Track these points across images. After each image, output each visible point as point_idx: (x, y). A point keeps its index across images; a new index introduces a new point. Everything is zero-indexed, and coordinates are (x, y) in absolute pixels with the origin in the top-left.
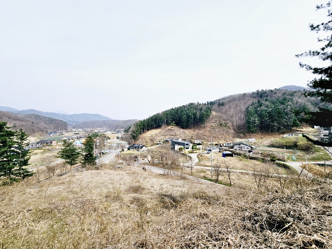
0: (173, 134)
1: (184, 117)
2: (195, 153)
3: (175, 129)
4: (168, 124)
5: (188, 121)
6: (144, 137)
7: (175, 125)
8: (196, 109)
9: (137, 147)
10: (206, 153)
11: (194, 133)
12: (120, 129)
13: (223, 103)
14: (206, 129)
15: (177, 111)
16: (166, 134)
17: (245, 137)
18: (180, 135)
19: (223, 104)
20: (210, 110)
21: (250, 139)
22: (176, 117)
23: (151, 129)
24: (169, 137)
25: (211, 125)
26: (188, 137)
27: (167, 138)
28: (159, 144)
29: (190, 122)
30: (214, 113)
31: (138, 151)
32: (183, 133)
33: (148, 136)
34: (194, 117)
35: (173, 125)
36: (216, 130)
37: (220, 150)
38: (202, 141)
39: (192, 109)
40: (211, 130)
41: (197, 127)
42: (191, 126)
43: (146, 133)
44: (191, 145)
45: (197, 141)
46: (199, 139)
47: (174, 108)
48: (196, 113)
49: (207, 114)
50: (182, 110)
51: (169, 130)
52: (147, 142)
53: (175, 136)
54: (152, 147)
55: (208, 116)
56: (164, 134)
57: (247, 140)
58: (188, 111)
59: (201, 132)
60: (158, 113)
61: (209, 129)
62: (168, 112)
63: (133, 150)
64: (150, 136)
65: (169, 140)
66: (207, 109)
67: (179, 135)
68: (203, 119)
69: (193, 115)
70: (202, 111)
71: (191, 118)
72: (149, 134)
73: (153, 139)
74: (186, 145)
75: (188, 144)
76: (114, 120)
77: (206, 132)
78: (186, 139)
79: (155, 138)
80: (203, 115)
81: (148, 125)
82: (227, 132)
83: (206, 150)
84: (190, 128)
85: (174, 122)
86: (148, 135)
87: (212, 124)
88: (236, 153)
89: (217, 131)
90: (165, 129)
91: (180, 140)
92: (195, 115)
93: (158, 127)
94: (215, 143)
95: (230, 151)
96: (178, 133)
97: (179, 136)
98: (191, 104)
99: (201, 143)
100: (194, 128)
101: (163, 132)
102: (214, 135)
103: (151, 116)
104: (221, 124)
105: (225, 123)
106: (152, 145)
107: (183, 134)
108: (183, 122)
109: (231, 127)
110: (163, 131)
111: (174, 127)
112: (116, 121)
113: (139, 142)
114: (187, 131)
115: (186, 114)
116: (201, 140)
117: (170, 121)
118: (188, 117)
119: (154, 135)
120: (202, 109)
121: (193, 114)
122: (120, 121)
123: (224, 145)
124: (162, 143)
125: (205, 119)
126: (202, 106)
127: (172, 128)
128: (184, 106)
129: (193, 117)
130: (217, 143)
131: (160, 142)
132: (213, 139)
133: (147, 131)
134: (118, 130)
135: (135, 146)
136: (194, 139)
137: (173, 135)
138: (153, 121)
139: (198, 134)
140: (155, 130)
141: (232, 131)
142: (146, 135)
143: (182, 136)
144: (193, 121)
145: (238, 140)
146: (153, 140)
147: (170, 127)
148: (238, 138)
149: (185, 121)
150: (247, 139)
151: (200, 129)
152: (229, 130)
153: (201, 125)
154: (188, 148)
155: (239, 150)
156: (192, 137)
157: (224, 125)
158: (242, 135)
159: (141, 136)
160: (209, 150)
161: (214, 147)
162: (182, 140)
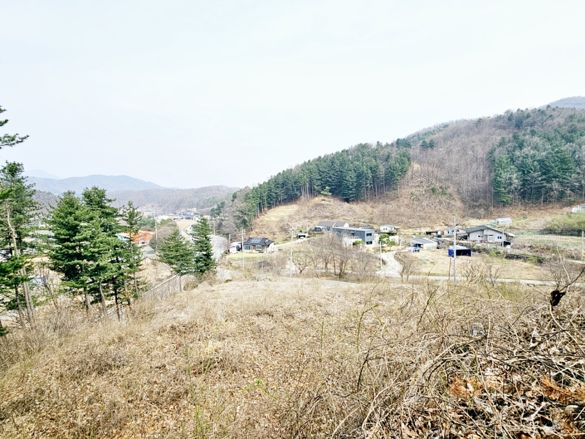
0: (328, 214)
1: (351, 177)
2: (389, 251)
3: (331, 203)
4: (313, 192)
5: (359, 186)
6: (265, 223)
7: (330, 194)
8: (375, 158)
9: (258, 244)
10: (412, 250)
11: (375, 210)
12: (188, 209)
13: (433, 142)
14: (401, 201)
15: (333, 163)
16: (312, 215)
17: (488, 215)
18: (344, 215)
19: (431, 145)
20: (409, 160)
21: (500, 220)
22: (330, 177)
23: (276, 205)
24: (319, 220)
25: (410, 193)
26: (362, 220)
27: (316, 223)
28: (300, 236)
29: (363, 187)
30: (416, 166)
31: (260, 252)
32: (348, 211)
33: (273, 221)
34: (372, 176)
35: (325, 195)
36: (423, 203)
37: (439, 244)
38: (396, 227)
39: (366, 158)
40: (413, 204)
41: (380, 198)
42: (366, 196)
43: (266, 215)
44: (377, 237)
45: (385, 227)
46: (388, 223)
47: (322, 157)
48: (377, 166)
49: (403, 168)
50: (344, 161)
51: (317, 205)
52: (274, 234)
53: (332, 219)
54: (286, 244)
55: (405, 172)
56: (307, 215)
57: (493, 221)
58: (358, 163)
59: (389, 207)
60: (289, 168)
61: (406, 201)
62: (312, 166)
63: (248, 251)
64: (278, 219)
65: (321, 227)
66: (402, 158)
67: (342, 216)
68: (394, 180)
69: (369, 171)
70: (392, 162)
71: (366, 179)
72: (274, 216)
73: (286, 227)
74: (368, 235)
75: (370, 234)
77: (399, 207)
78: (358, 225)
79: (289, 223)
80: (394, 170)
82: (449, 207)
83: (410, 246)
84: (363, 201)
85: (327, 187)
86: (273, 219)
87: (413, 190)
88: (475, 247)
89: (425, 205)
90: (308, 204)
91: (346, 226)
92: (373, 170)
93: (291, 198)
94: (424, 230)
95: (462, 245)
96: (337, 212)
97: (341, 219)
98: (363, 147)
99: (395, 231)
100: (372, 199)
101: (306, 211)
102: (422, 214)
103: (273, 177)
104: (433, 190)
105: (441, 188)
106: (286, 240)
107: (350, 213)
108: (348, 187)
109: (455, 196)
110: (305, 209)
111: (326, 199)
114: (357, 207)
115: (354, 170)
116: (392, 226)
117: (317, 186)
118: (360, 176)
119: (286, 218)
120: (388, 157)
121: (371, 168)
122: (182, 190)
123: (446, 233)
124: (307, 235)
125: (397, 180)
126: (389, 150)
127: (323, 202)
128: (347, 151)
129: (370, 175)
130: (429, 230)
131: (301, 231)
132: (420, 221)
133: (268, 210)
135: (253, 241)
136: (376, 224)
137: (327, 217)
138: (278, 187)
139: (384, 211)
140: (285, 207)
141: (459, 204)
142: (268, 219)
143: (348, 218)
144: (370, 184)
145: (474, 223)
146: (285, 229)
147: (317, 200)
148: (473, 217)
149: (352, 185)
150: (494, 219)
151: (386, 201)
152: (452, 202)
153: (388, 193)
154: (371, 243)
155: (481, 241)
156: (372, 219)
157: (440, 190)
158: (482, 211)
159: (258, 220)
160: (416, 245)
161: (425, 238)
162: (350, 226)
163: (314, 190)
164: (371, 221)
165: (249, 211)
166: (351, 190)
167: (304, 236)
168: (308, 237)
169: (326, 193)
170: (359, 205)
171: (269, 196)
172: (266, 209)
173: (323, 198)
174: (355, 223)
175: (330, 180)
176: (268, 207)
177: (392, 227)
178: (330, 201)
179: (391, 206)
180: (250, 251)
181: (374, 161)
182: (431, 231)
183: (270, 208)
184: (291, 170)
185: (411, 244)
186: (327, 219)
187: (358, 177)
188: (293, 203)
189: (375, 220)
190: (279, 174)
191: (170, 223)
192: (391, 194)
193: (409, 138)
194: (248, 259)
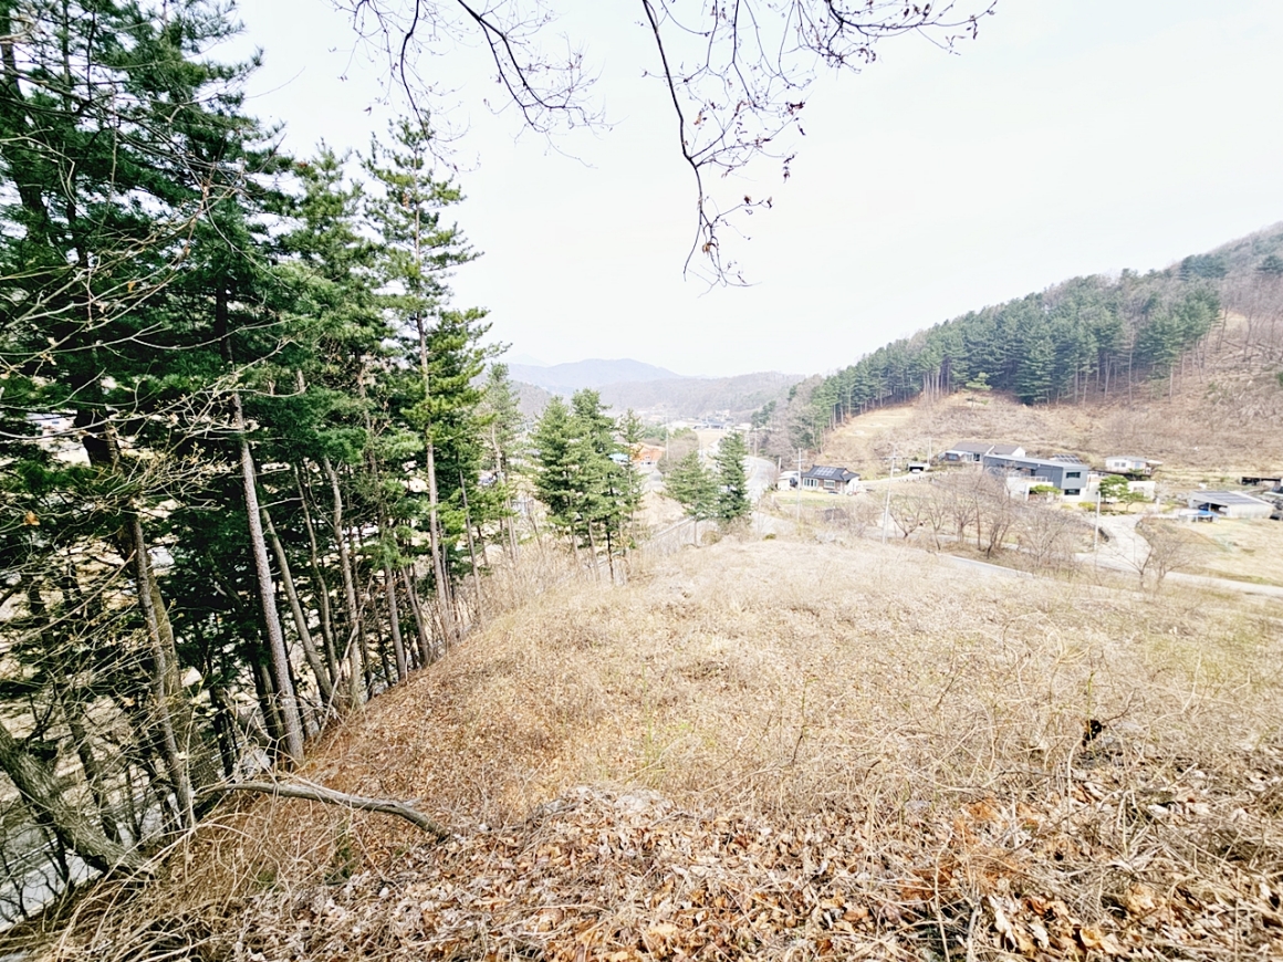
0: (978, 428)
1: (1042, 353)
2: (1122, 513)
3: (987, 406)
4: (948, 383)
5: (1060, 370)
6: (844, 440)
7: (988, 387)
8: (1113, 307)
9: (827, 478)
10: (1191, 517)
11: (1097, 422)
12: (717, 412)
14: (1175, 402)
15: (1000, 323)
16: (943, 429)
18: (1016, 431)
20: (1213, 306)
22: (992, 353)
23: (869, 409)
24: (957, 439)
25: (1206, 385)
26: (1061, 443)
27: (949, 445)
28: (912, 469)
29: (1073, 372)
30: (1234, 320)
31: (833, 492)
32: (1028, 423)
33: (860, 438)
34: (1099, 349)
35: (976, 390)
36: (1244, 410)
37: (1279, 507)
38: (1151, 462)
39: (1086, 310)
40: (1211, 411)
41: (1115, 396)
42: (1076, 392)
43: (848, 427)
44: (1095, 481)
45: (1121, 461)
46: (1130, 452)
48: (1115, 327)
49: (1191, 328)
50: (1030, 318)
51: (955, 409)
52: (860, 461)
53: (987, 437)
54: (882, 480)
55: (1196, 336)
56: (932, 429)
58: (1064, 321)
59: (1138, 417)
60: (901, 338)
61: (1191, 405)
62: (951, 333)
63: (811, 488)
64: (871, 435)
65: (960, 454)
66: (1194, 302)
67: (1011, 432)
68: (1162, 356)
69: (1093, 338)
70: (1159, 315)
71: (1081, 355)
72: (863, 428)
74: (1069, 475)
75: (1078, 475)
77: (1167, 417)
78: (1050, 452)
79: (892, 443)
80: (1162, 333)
83: (1186, 506)
84: (1070, 402)
85: (982, 375)
86: (861, 433)
87: (1219, 378)
89: (1251, 413)
90: (935, 407)
91: (1019, 455)
92: (1104, 335)
93: (900, 394)
94: (1236, 474)
96: (1002, 424)
97: (1008, 439)
99: (1147, 471)
100: (1091, 399)
101: (929, 422)
102: (1235, 434)
103: (867, 356)
106: (884, 473)
107: (1032, 427)
108: (1033, 374)
110: (928, 418)
111: (977, 397)
112: (695, 382)
113: (825, 462)
114: (1046, 415)
115: (1052, 336)
116: (1142, 459)
117: (959, 372)
118: (1065, 349)
119: (888, 433)
121: (1097, 332)
124: (927, 466)
125: (1171, 355)
126: (1155, 286)
127: (970, 404)
128: (1039, 297)
129: (1094, 347)
130: (1252, 473)
131: (916, 459)
132: (1227, 451)
133: (854, 417)
134: (709, 413)
135: (818, 472)
136: (1097, 452)
137: (975, 433)
139: (1120, 425)
140: (887, 412)
142: (851, 434)
143: (1026, 438)
144: (1092, 366)
146: (883, 454)
147: (957, 399)
149: (1043, 369)
151: (1132, 403)
153: (1140, 385)
154: (1077, 492)
156: (1087, 441)
159: (832, 435)
160: (1205, 507)
161: (1235, 492)
162: (1028, 453)
163: (952, 379)
164: (1084, 445)
165: (816, 418)
166: (1040, 378)
167: (921, 469)
168: (929, 471)
169: (978, 386)
170: (1055, 412)
171: (857, 393)
172: (848, 415)
173: (970, 395)
174: (1042, 447)
175: (991, 359)
176: (853, 412)
177: (1138, 462)
178: (985, 403)
179: (1144, 416)
180: (814, 488)
181: (1108, 314)
182: (1259, 475)
183: (856, 413)
184: (905, 342)
185: (1191, 503)
186: (974, 438)
187: (1060, 351)
188: (905, 406)
189: (1094, 445)
190: (881, 350)
191: (688, 435)
192: (1150, 386)
193: (1224, 252)
194: (806, 502)
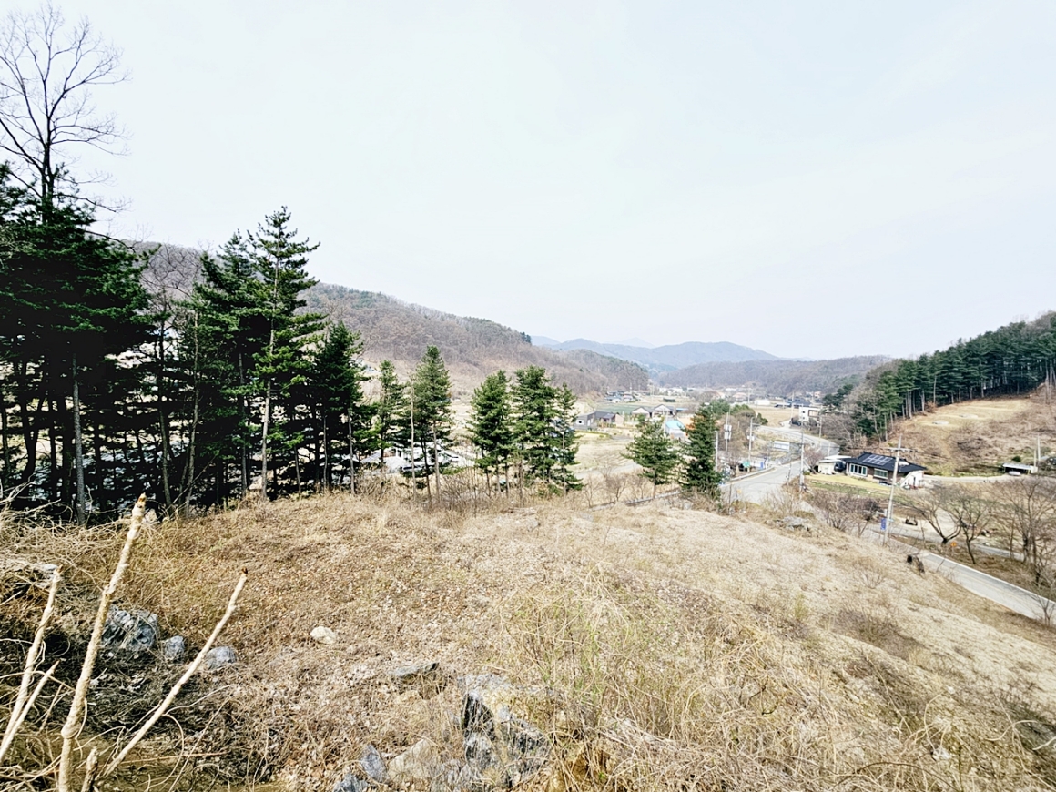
9: (880, 467)
12: (807, 393)
23: (966, 398)
28: (1009, 470)
31: (883, 482)
33: (941, 429)
43: (930, 416)
52: (935, 455)
54: (962, 478)
56: (1051, 427)
63: (857, 475)
64: (957, 427)
73: (974, 444)
76: (783, 362)
79: (985, 438)
81: (946, 382)
86: (944, 424)
101: (1048, 418)
106: (966, 471)
110: (1048, 412)
112: (789, 363)
113: (892, 447)
122: (805, 362)
131: (1017, 460)
133: (939, 406)
134: (799, 394)
135: (870, 460)
138: (975, 362)
140: (989, 403)
142: (930, 424)
146: (970, 449)
159: (904, 424)
167: (1024, 471)
168: (1034, 474)
172: (931, 404)
176: (938, 401)
180: (862, 475)
183: (945, 402)
